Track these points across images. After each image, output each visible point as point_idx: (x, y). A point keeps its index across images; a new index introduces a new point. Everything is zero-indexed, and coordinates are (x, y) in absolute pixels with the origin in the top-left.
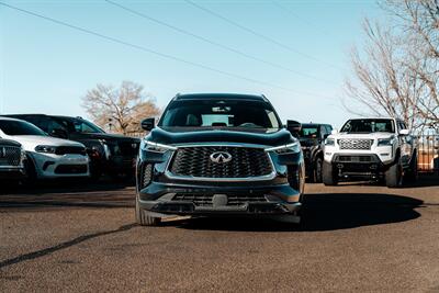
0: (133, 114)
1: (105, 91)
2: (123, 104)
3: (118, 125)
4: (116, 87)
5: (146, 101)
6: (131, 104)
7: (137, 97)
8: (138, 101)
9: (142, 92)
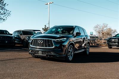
0: (105, 31)
1: (99, 26)
2: (103, 28)
3: (102, 33)
4: (102, 25)
5: (109, 28)
6: (105, 29)
7: (106, 27)
8: (107, 28)
9: (108, 26)
